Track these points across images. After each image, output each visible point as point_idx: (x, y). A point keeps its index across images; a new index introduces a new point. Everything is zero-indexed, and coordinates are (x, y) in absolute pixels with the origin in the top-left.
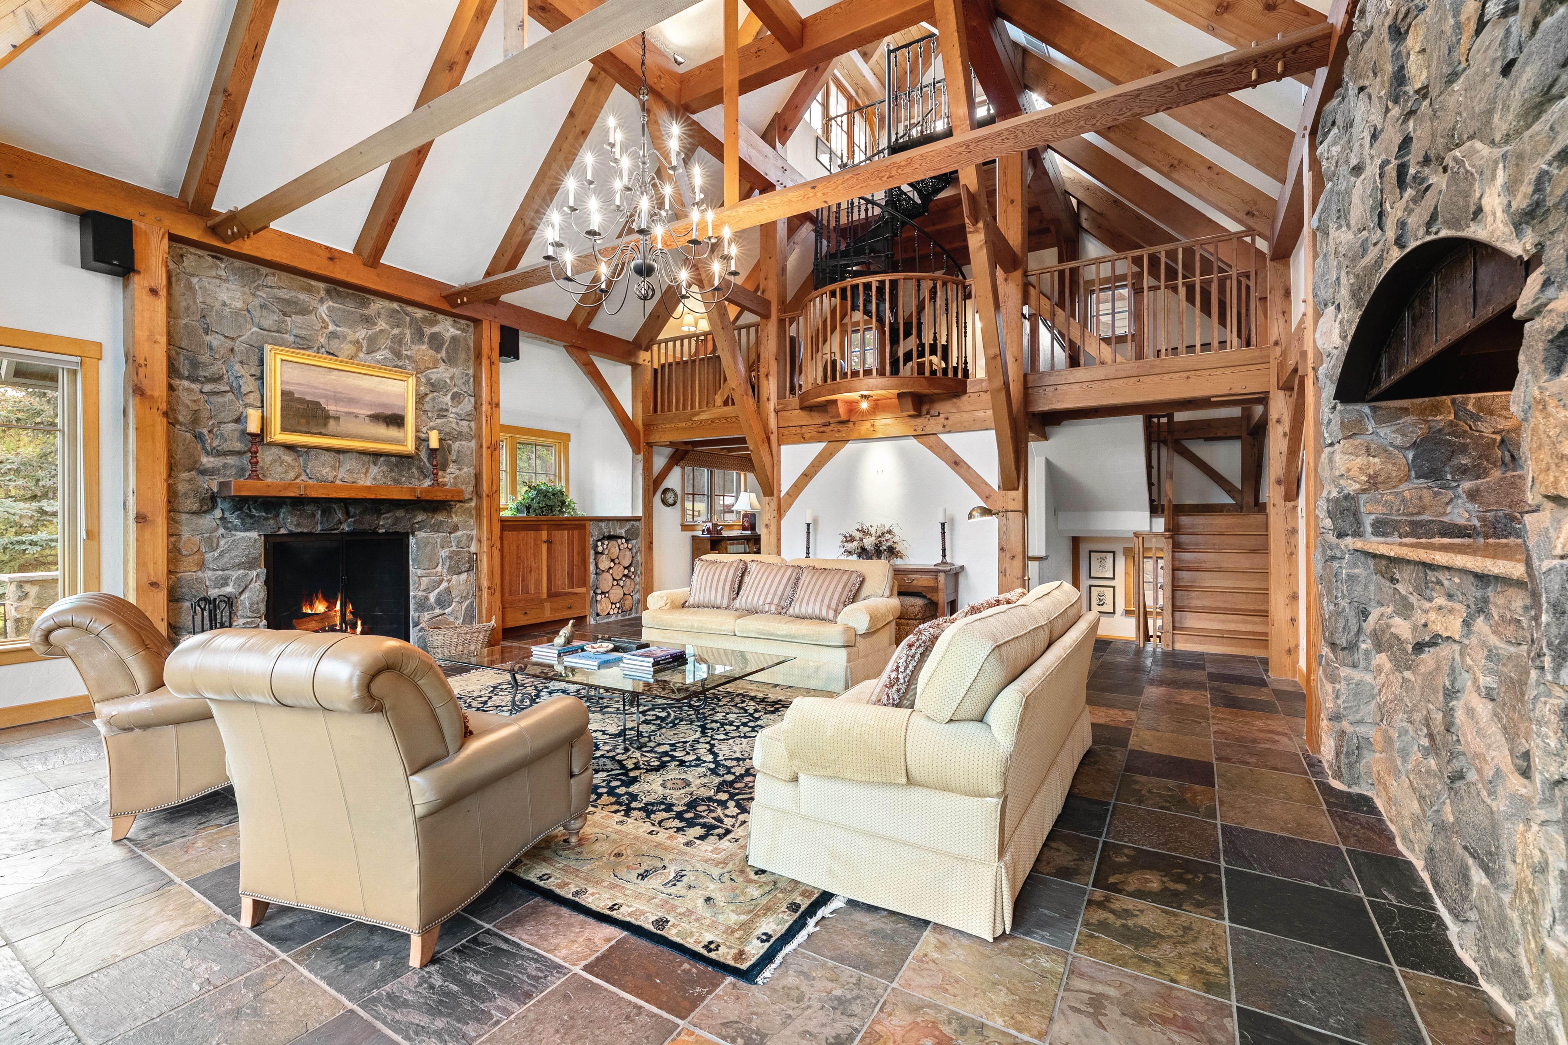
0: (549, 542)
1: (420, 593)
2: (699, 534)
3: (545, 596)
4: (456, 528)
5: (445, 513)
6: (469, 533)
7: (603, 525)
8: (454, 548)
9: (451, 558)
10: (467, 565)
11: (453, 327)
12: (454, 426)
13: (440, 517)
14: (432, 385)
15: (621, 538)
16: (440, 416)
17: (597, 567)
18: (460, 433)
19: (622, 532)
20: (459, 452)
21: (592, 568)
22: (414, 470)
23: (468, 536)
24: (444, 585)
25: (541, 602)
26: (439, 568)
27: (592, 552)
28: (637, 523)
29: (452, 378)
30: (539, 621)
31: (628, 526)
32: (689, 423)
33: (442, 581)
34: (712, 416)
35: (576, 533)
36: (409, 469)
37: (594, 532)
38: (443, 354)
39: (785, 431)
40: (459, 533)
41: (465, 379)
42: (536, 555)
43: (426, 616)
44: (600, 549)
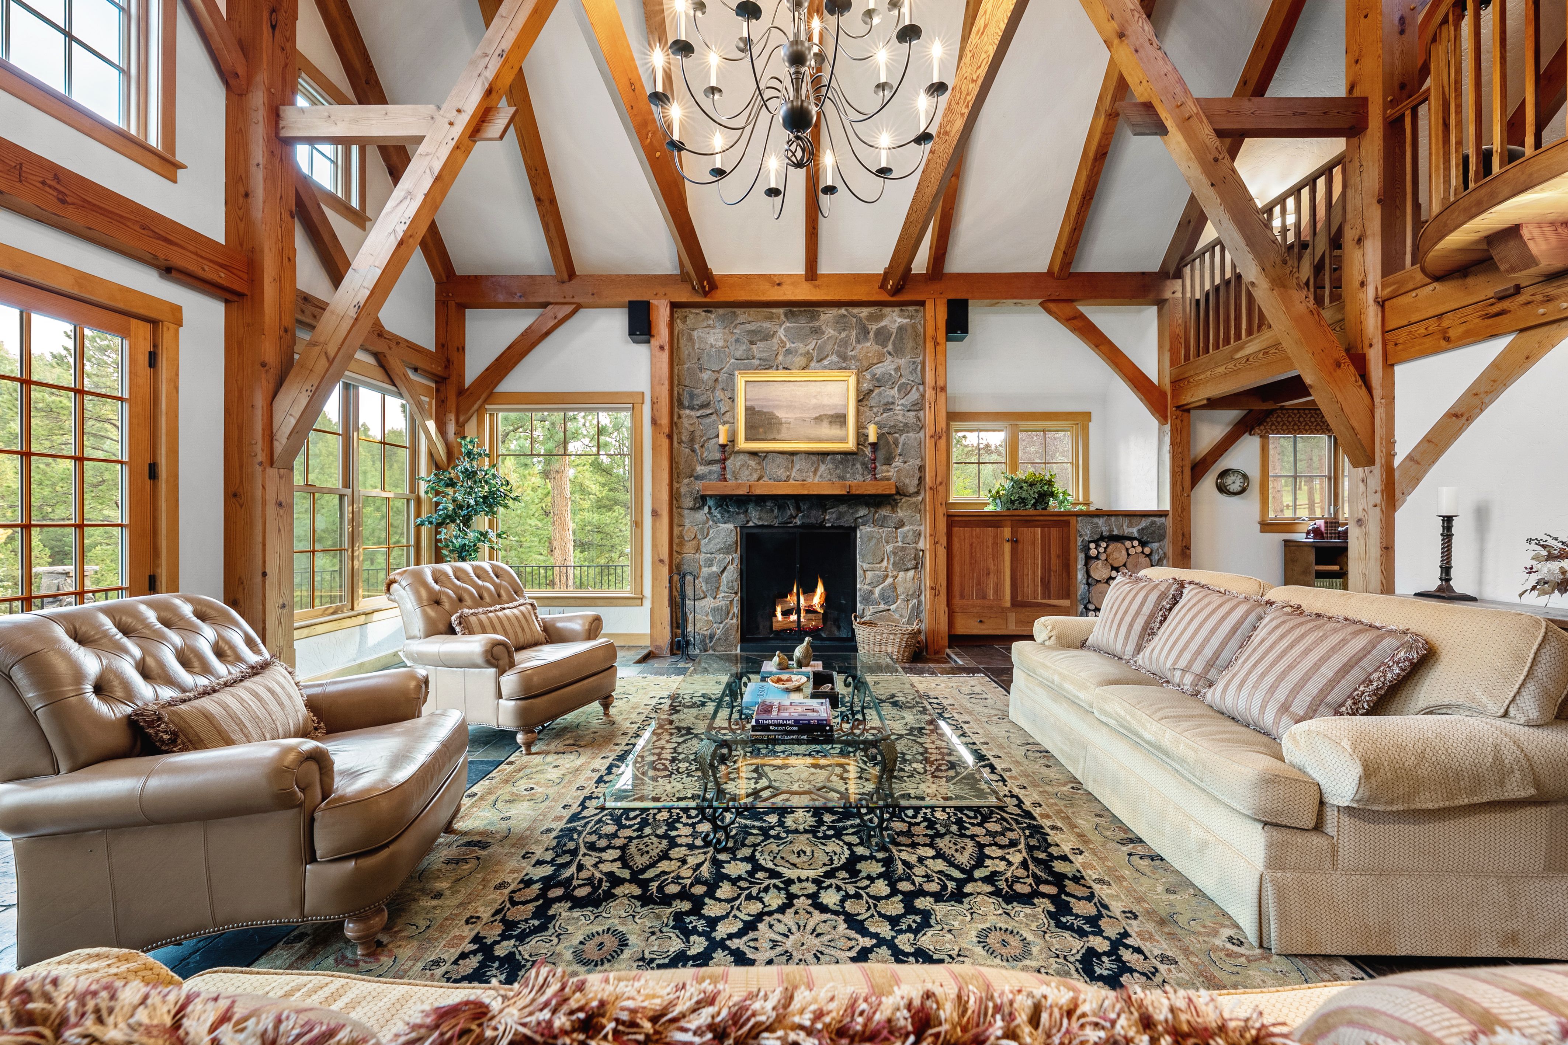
0: (1014, 542)
1: (866, 587)
2: (1299, 537)
3: (1008, 604)
4: (901, 524)
5: (889, 508)
6: (915, 528)
7: (1100, 521)
8: (900, 544)
9: (895, 554)
10: (914, 562)
11: (900, 316)
12: (900, 418)
13: (884, 512)
14: (878, 380)
15: (1131, 539)
16: (885, 410)
17: (1089, 576)
18: (906, 425)
19: (1134, 531)
20: (904, 445)
21: (1080, 576)
22: (859, 466)
23: (915, 532)
24: (889, 580)
25: (1003, 611)
26: (885, 563)
27: (1081, 556)
28: (1163, 519)
29: (898, 369)
30: (998, 632)
31: (1144, 523)
32: (1231, 365)
33: (887, 576)
34: (1264, 345)
35: (1054, 531)
36: (854, 465)
37: (1085, 530)
38: (890, 347)
40: (905, 529)
41: (912, 367)
42: (997, 554)
43: (871, 609)
44: (1093, 552)
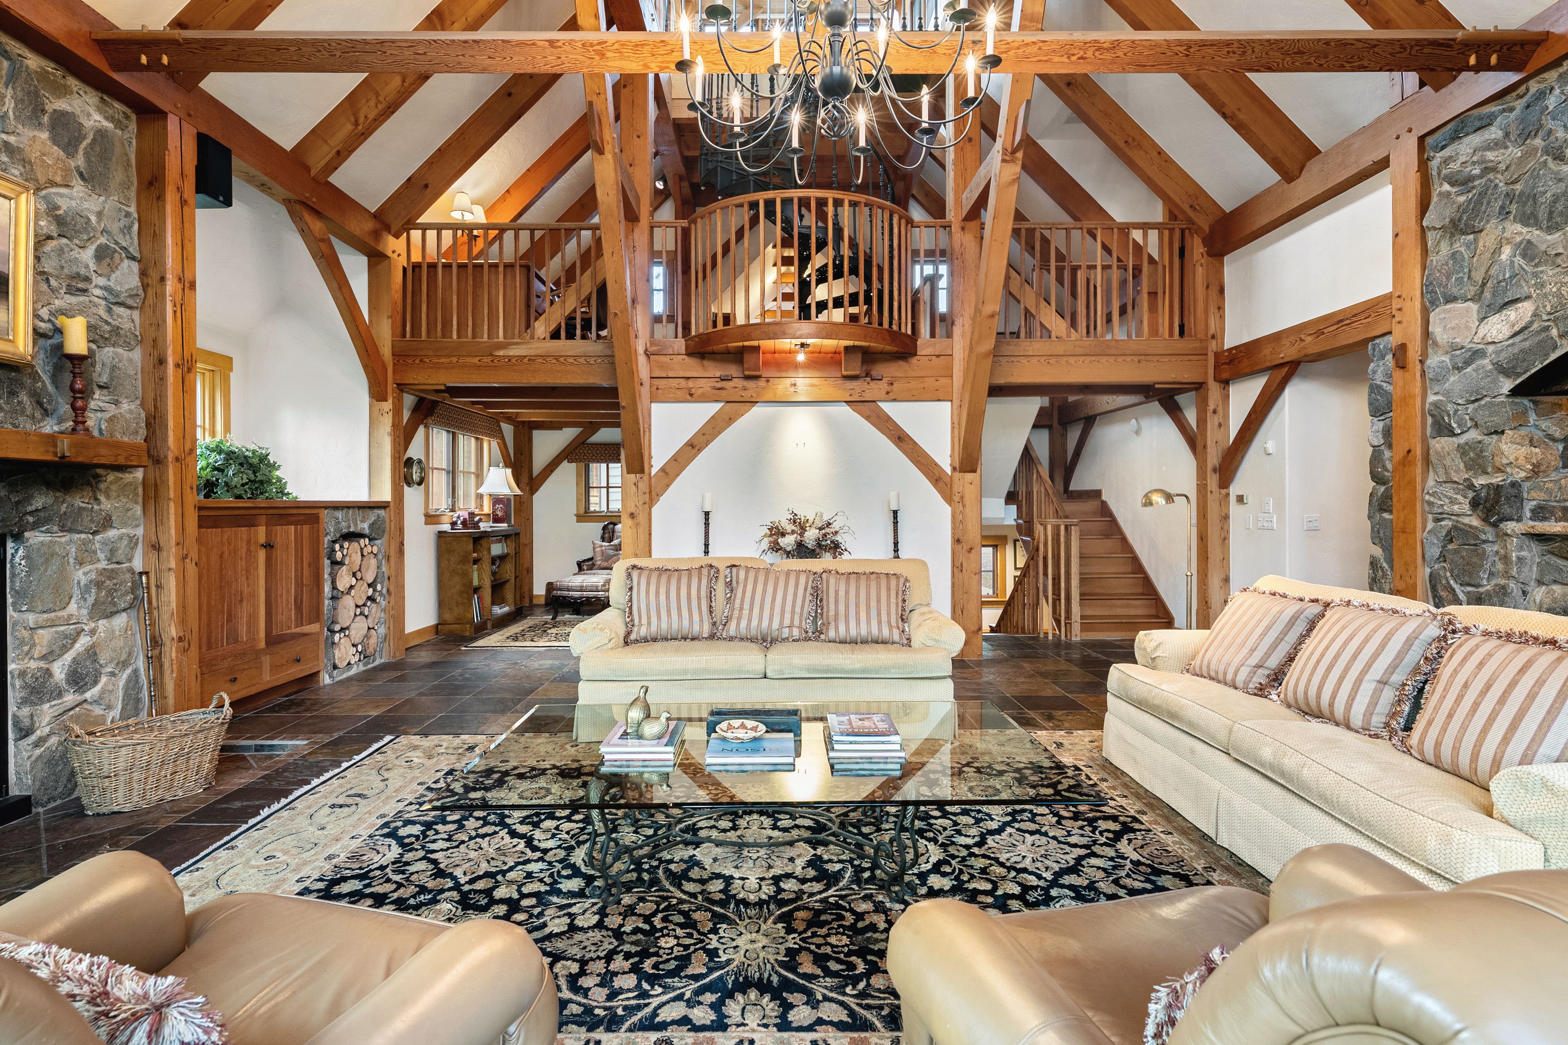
0: (269, 546)
1: (33, 665)
2: (447, 527)
3: (262, 644)
4: (107, 523)
5: (88, 492)
6: (132, 532)
7: (340, 514)
8: (103, 565)
9: (99, 585)
10: (130, 597)
11: (99, 110)
12: (102, 312)
13: (79, 501)
14: (60, 221)
15: (362, 536)
16: (71, 291)
17: (334, 588)
18: (116, 330)
19: (364, 527)
20: (114, 368)
21: (327, 589)
22: (24, 397)
23: (131, 538)
24: (83, 642)
25: (258, 654)
26: (73, 608)
27: (327, 562)
28: (382, 512)
29: (99, 214)
30: (253, 691)
31: (372, 516)
32: (487, 360)
33: (79, 633)
34: (532, 352)
35: (306, 528)
36: (12, 393)
37: (330, 527)
38: (80, 160)
39: (662, 383)
40: (112, 533)
41: (124, 222)
42: (249, 572)
43: (47, 711)
44: (339, 556)
